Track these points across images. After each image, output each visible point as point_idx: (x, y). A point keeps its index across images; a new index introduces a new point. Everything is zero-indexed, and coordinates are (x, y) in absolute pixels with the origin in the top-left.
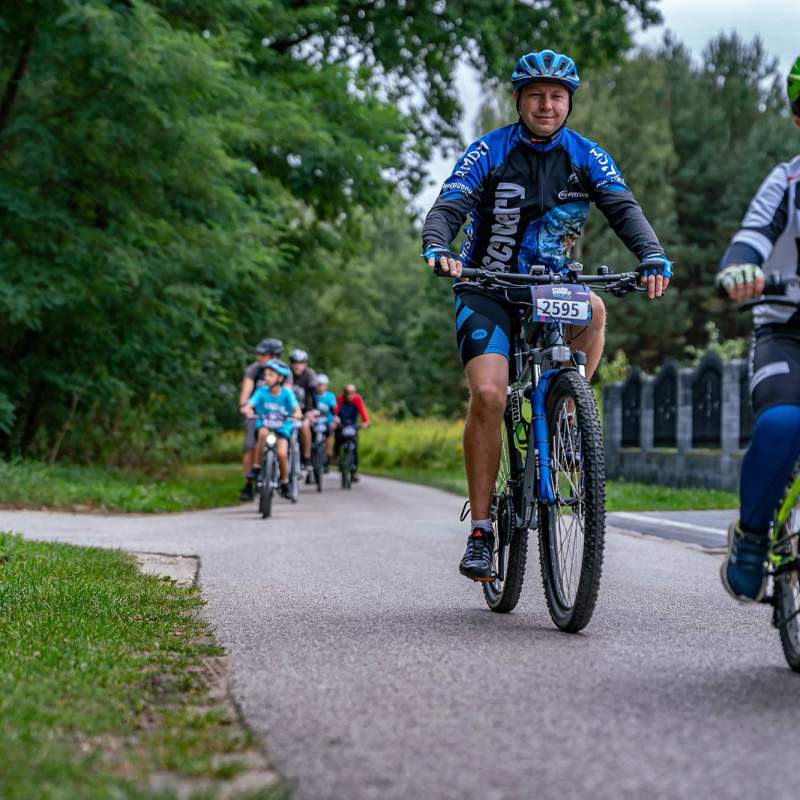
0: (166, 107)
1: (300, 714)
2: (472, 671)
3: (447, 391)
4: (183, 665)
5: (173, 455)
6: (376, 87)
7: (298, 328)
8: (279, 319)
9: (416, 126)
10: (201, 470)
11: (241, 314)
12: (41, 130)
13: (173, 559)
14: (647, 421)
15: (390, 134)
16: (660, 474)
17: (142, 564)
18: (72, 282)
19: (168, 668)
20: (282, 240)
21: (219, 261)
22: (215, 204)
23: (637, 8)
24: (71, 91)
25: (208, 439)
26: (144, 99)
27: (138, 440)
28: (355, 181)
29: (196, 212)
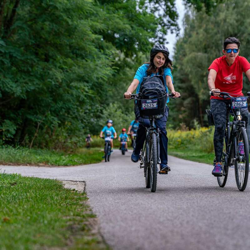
0: (70, 17)
2: (188, 222)
3: (174, 119)
4: (81, 221)
5: (74, 144)
6: (146, 7)
7: (119, 97)
8: (112, 94)
9: (161, 22)
10: (84, 150)
11: (98, 93)
12: (25, 26)
13: (76, 182)
15: (152, 25)
17: (65, 185)
18: (36, 81)
19: (76, 223)
20: (113, 65)
21: (90, 73)
22: (88, 52)
24: (35, 11)
26: (62, 14)
27: (62, 139)
28: (139, 43)
29: (81, 55)
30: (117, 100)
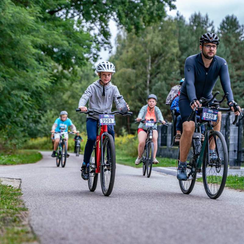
0: (13, 31)
1: (52, 229)
2: (109, 216)
4: (14, 214)
5: (14, 146)
6: (83, 27)
7: (56, 105)
8: (50, 103)
9: (96, 40)
10: (23, 151)
11: (37, 100)
13: (12, 180)
14: (169, 137)
15: (87, 42)
16: (173, 155)
17: (2, 181)
19: (9, 215)
20: (51, 76)
21: (30, 83)
22: (29, 64)
23: (168, 3)
25: (26, 141)
26: (6, 28)
27: (2, 141)
28: (76, 57)
29: (23, 66)
30: (55, 107)
